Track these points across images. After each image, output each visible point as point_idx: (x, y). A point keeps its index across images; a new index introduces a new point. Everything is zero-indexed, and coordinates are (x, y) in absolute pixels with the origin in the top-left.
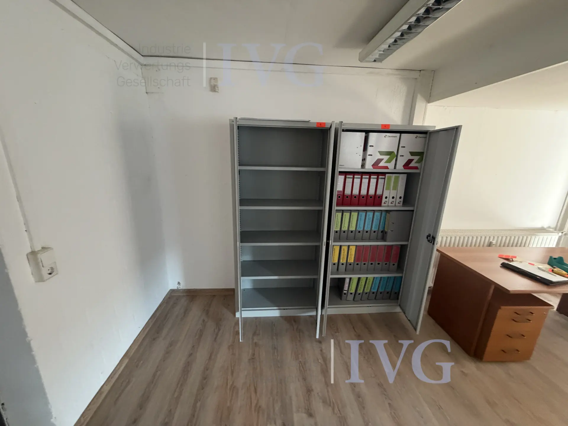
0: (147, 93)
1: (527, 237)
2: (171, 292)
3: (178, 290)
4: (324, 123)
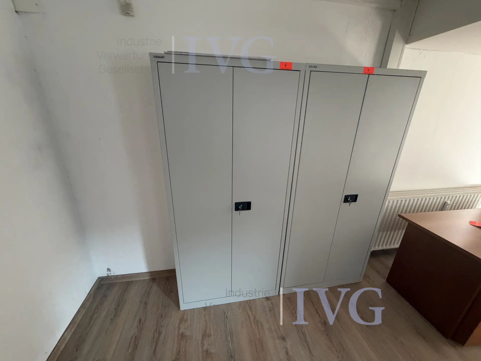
0: (16, 12)
1: (478, 195)
2: (100, 281)
3: (108, 277)
4: (291, 64)
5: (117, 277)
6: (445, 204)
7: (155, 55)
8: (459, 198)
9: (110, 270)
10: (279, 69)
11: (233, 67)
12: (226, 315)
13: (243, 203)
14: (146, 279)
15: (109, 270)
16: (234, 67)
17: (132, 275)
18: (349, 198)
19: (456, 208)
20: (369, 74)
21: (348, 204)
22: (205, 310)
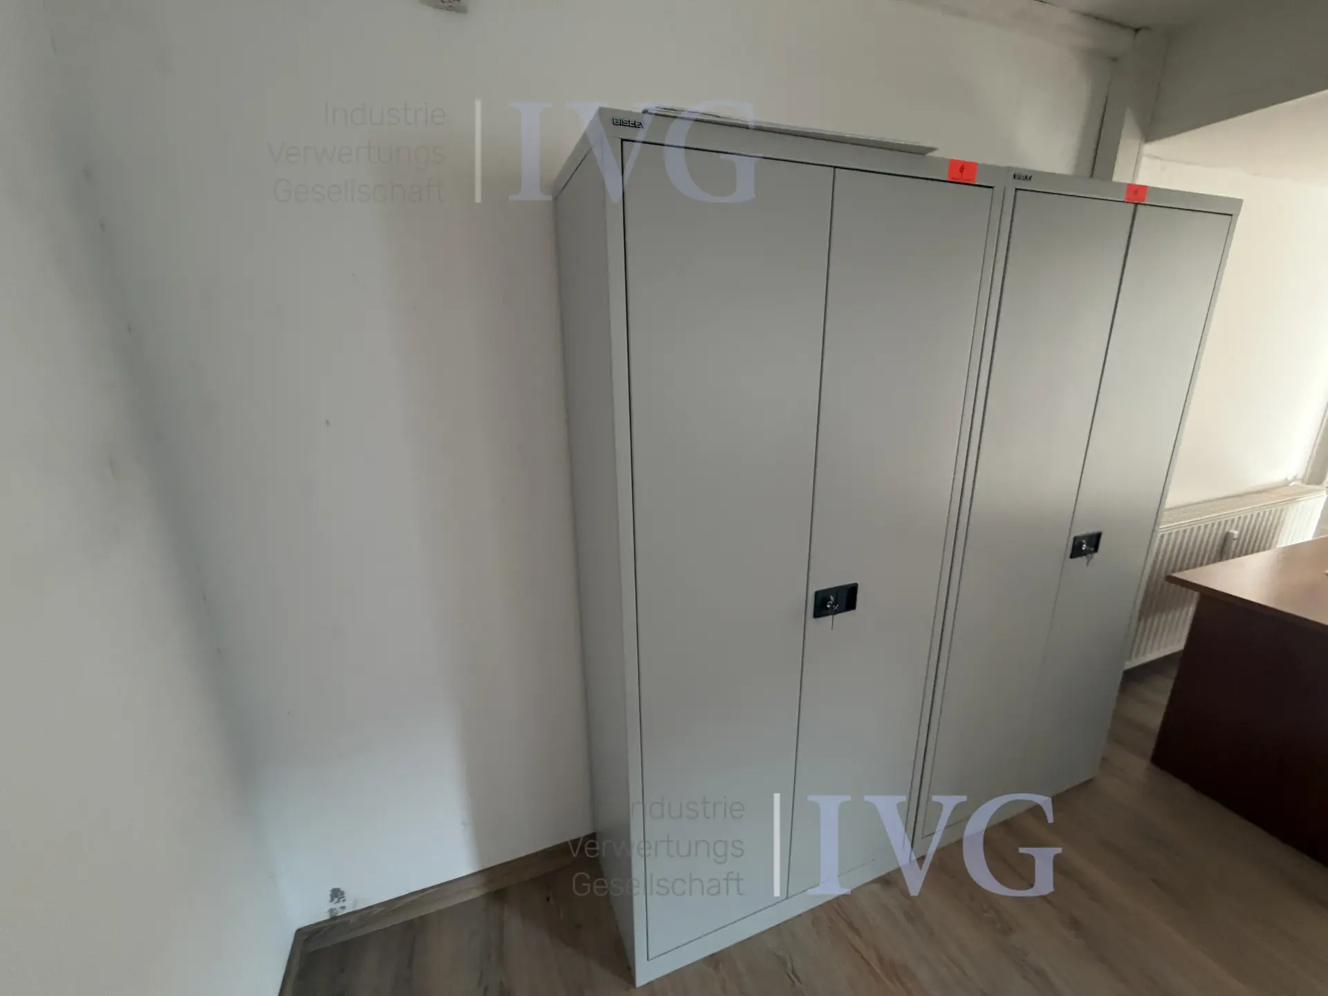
2: (307, 941)
3: (338, 921)
4: (973, 167)
5: (368, 915)
6: (1227, 537)
7: (619, 117)
8: (1251, 519)
9: (342, 893)
10: (946, 179)
11: (835, 167)
12: (789, 965)
13: (837, 591)
14: (474, 899)
15: (337, 894)
16: (837, 170)
17: (421, 895)
18: (1083, 544)
19: (1250, 551)
20: (1136, 204)
21: (1083, 560)
22: (716, 967)
